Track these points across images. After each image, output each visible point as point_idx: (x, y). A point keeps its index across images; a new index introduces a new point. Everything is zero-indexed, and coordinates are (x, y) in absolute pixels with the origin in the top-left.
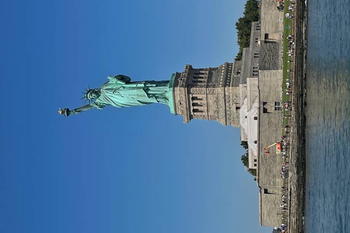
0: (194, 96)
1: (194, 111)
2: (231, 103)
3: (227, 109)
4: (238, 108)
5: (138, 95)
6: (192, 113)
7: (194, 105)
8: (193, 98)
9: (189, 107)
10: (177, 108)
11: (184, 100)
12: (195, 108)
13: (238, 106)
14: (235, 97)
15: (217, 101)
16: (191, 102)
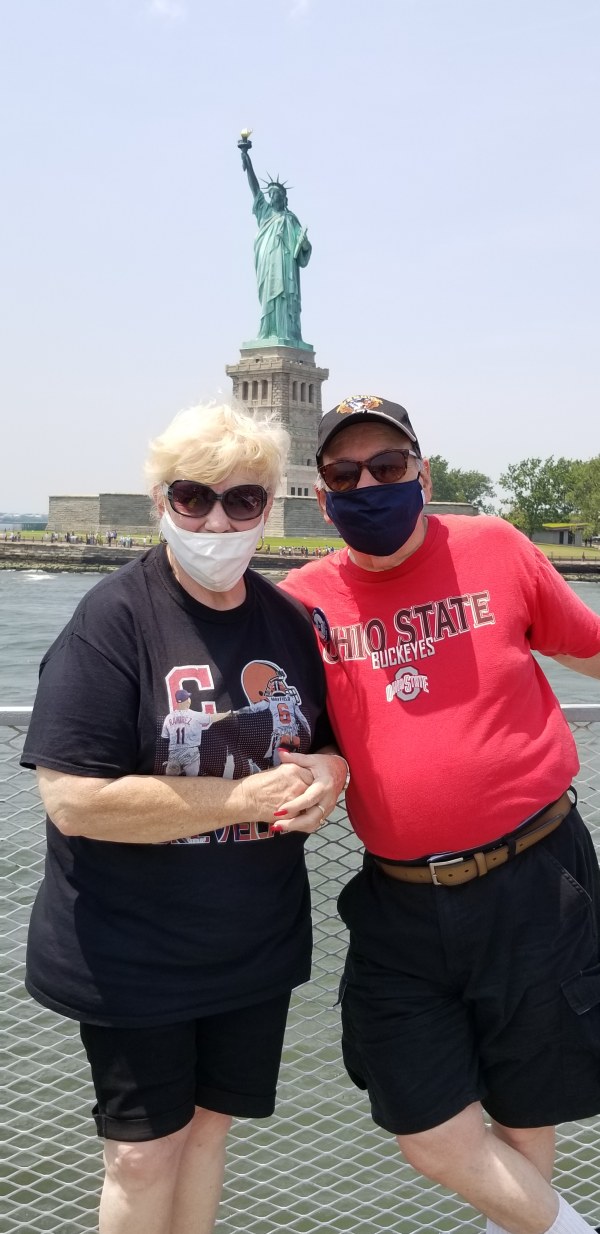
0: (270, 386)
1: (246, 385)
5: (273, 281)
6: (241, 380)
8: (265, 383)
9: (251, 376)
10: (250, 353)
11: (263, 368)
12: (250, 388)
16: (258, 379)
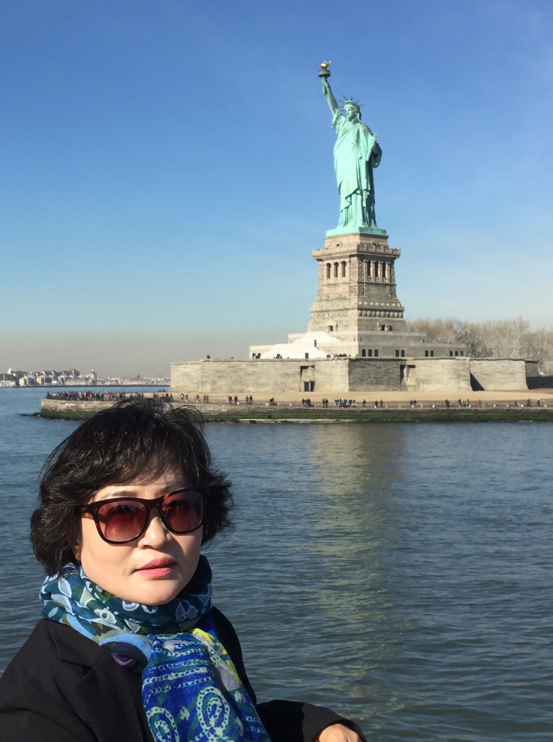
0: (348, 264)
2: (338, 318)
3: (331, 313)
4: (331, 328)
5: (349, 181)
6: (326, 262)
7: (336, 264)
8: (344, 263)
9: (333, 258)
10: (333, 240)
11: (342, 250)
12: (333, 268)
13: (334, 329)
14: (345, 324)
15: (341, 298)
16: (339, 261)
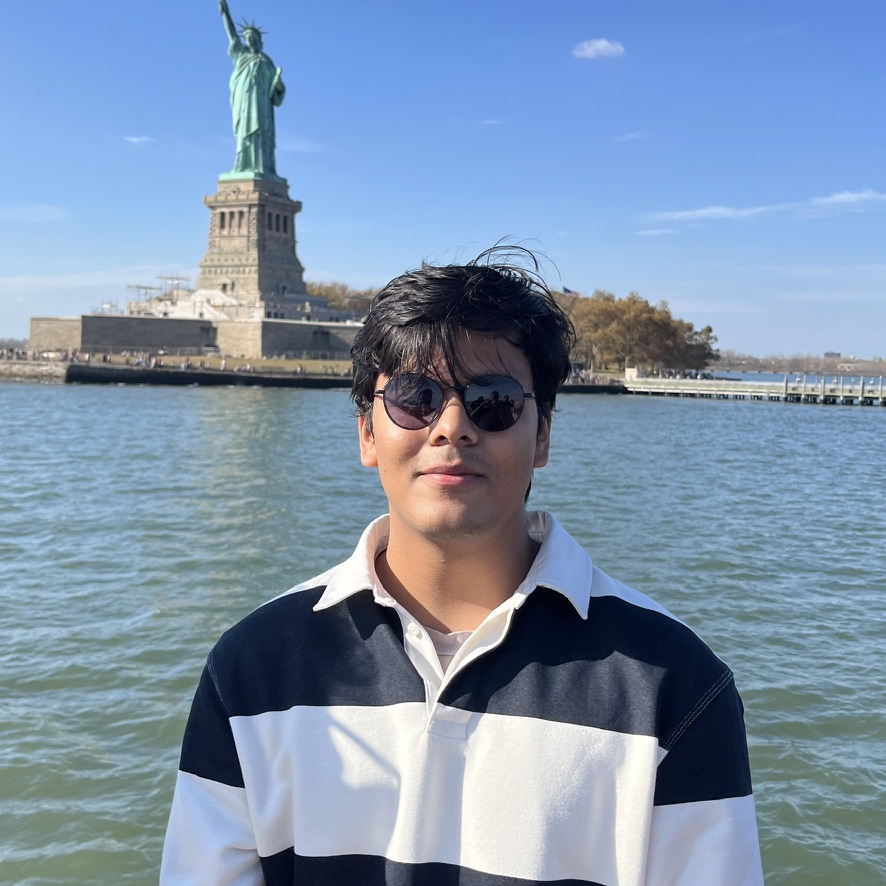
0: (246, 215)
1: (223, 214)
2: (235, 276)
3: (224, 269)
4: (224, 287)
5: (248, 120)
6: (219, 210)
7: (232, 214)
8: (241, 214)
9: (228, 207)
10: (227, 185)
11: (240, 198)
12: (227, 218)
13: (229, 287)
14: (242, 282)
15: (237, 252)
16: (236, 210)
